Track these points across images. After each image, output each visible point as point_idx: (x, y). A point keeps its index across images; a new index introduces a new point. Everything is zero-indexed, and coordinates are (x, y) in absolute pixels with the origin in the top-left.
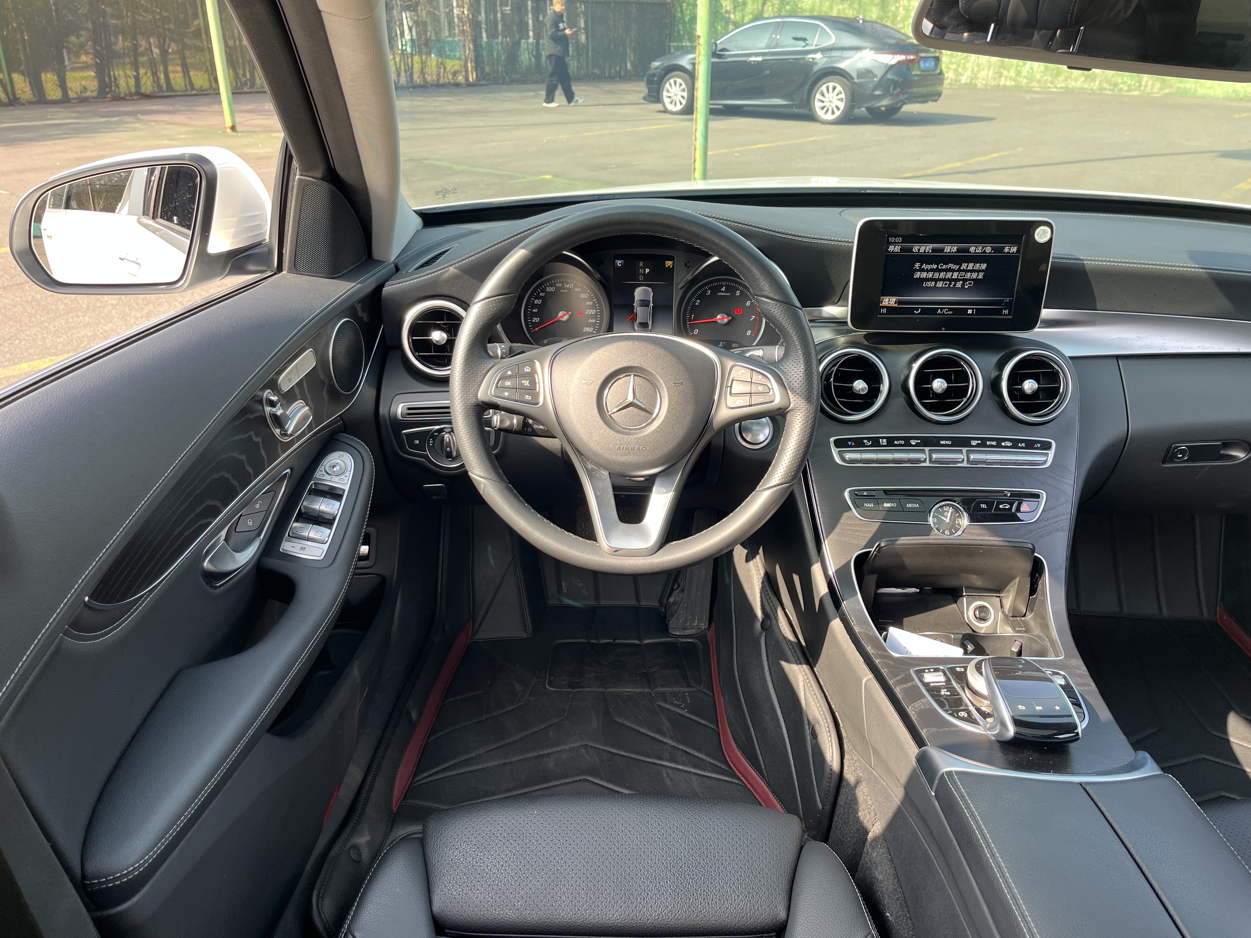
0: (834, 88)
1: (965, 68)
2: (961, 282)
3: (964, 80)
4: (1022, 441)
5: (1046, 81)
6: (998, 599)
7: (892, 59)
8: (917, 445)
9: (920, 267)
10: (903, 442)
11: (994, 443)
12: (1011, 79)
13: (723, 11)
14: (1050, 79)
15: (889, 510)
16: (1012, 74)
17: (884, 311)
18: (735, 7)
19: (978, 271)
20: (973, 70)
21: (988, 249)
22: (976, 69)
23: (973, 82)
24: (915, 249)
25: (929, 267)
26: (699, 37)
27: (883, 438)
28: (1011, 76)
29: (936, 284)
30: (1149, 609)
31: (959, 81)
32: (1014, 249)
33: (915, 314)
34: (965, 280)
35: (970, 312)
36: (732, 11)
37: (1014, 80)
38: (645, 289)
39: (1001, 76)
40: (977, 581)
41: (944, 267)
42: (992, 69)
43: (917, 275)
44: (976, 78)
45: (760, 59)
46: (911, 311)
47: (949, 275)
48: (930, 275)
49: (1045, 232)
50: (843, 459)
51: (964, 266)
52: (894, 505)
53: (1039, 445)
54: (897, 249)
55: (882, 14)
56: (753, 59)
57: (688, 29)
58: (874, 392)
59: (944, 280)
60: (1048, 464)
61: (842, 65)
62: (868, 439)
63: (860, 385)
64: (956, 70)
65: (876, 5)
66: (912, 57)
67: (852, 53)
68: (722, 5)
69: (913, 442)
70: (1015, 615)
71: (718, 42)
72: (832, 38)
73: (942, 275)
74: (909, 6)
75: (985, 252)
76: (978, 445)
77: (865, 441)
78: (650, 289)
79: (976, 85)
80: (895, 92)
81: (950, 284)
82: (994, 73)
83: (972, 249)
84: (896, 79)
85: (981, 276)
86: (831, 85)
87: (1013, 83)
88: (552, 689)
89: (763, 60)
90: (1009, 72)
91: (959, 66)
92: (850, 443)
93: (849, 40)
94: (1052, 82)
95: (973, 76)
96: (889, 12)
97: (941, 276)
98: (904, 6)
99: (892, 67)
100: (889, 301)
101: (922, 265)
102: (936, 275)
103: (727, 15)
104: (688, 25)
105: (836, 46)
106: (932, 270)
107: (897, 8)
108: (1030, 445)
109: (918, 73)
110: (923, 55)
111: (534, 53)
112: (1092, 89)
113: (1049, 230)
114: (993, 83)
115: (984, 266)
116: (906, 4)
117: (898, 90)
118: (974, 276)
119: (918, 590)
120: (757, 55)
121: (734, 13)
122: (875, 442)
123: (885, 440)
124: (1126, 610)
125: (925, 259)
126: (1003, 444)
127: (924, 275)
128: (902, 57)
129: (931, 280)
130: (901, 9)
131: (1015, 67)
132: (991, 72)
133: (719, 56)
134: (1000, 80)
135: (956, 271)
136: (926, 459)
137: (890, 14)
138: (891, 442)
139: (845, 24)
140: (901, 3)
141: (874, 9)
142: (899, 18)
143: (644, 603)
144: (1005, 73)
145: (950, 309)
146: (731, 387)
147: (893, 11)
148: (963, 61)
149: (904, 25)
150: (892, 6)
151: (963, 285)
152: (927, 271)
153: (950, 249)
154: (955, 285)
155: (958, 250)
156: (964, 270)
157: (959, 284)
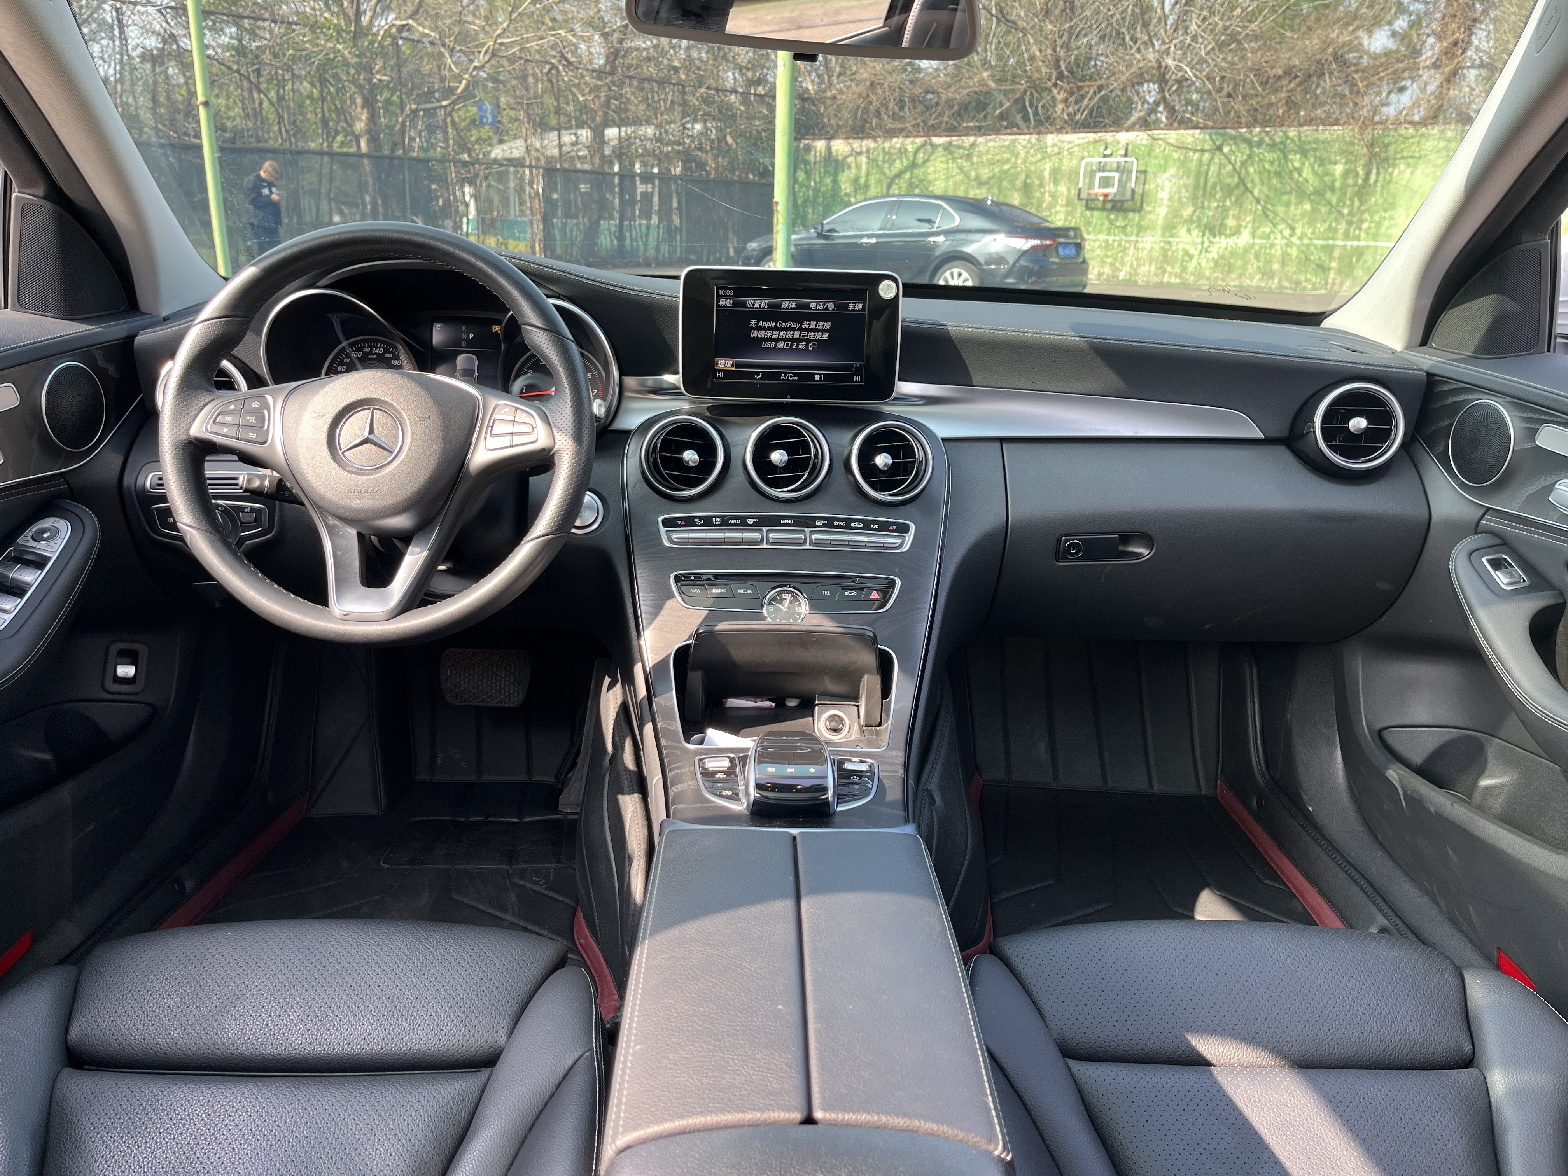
0: (960, 275)
1: (1123, 263)
2: (804, 343)
3: (1122, 275)
4: (875, 522)
5: (1217, 279)
6: (856, 708)
7: (1024, 244)
8: (754, 524)
9: (757, 324)
10: (738, 521)
11: (842, 524)
12: (1176, 275)
13: (843, 193)
14: (1221, 276)
15: (718, 597)
16: (1177, 270)
17: (721, 374)
18: (856, 190)
19: (822, 331)
20: (1132, 265)
21: (831, 306)
22: (1135, 263)
23: (1133, 278)
24: (749, 304)
25: (767, 325)
26: (777, 203)
27: (716, 517)
29: (776, 345)
30: (1137, 783)
31: (1117, 277)
32: (859, 306)
33: (755, 379)
34: (808, 341)
35: (817, 377)
36: (853, 194)
37: (1180, 277)
38: (468, 357)
39: (1164, 272)
40: (832, 687)
41: (784, 325)
42: (1154, 263)
43: (754, 334)
44: (1136, 274)
45: (873, 241)
46: (751, 375)
47: (790, 334)
48: (769, 334)
49: (889, 286)
50: (671, 540)
51: (806, 325)
52: (724, 590)
53: (895, 527)
54: (729, 303)
55: (1025, 200)
56: (865, 240)
57: (801, 212)
58: (706, 466)
59: (785, 340)
60: (906, 548)
61: (969, 249)
62: (700, 518)
63: (690, 456)
64: (1112, 265)
65: (1018, 190)
66: (1048, 242)
67: (979, 236)
68: (840, 188)
69: (750, 522)
70: (870, 723)
71: (825, 222)
72: (956, 220)
73: (782, 334)
74: (1056, 191)
75: (827, 309)
76: (824, 526)
77: (697, 520)
78: (474, 357)
79: (1136, 282)
80: (1030, 281)
81: (792, 345)
82: (1156, 268)
83: (813, 305)
84: (1031, 266)
85: (825, 337)
86: (956, 271)
87: (1178, 281)
88: (386, 866)
89: (877, 242)
90: (1173, 267)
91: (1116, 259)
92: (679, 522)
93: (975, 222)
94: (1223, 280)
95: (1132, 272)
96: (1033, 197)
97: (781, 336)
98: (1050, 191)
99: (1024, 253)
100: (725, 363)
101: (758, 322)
102: (776, 334)
103: (846, 199)
104: (801, 208)
105: (960, 228)
106: (770, 328)
107: (1043, 194)
108: (884, 527)
109: (1057, 260)
110: (1062, 240)
111: (617, 234)
112: (1270, 288)
113: (894, 285)
114: (1156, 279)
115: (828, 325)
116: (1053, 190)
117: (1034, 278)
118: (818, 336)
119: (774, 705)
120: (869, 236)
121: (855, 197)
122: (708, 521)
123: (718, 519)
124: (1110, 784)
125: (761, 315)
126: (853, 525)
127: (762, 334)
128: (1037, 242)
129: (770, 339)
130: (1047, 195)
131: (1180, 261)
132: (1153, 269)
133: (826, 238)
135: (798, 330)
136: (762, 539)
137: (1034, 201)
138: (725, 521)
139: (970, 204)
140: (1047, 189)
141: (1016, 195)
142: (1044, 205)
143: (537, 778)
144: (1169, 269)
145: (795, 374)
146: (492, 427)
148: (1120, 255)
149: (1051, 213)
150: (1036, 191)
151: (807, 346)
152: (765, 329)
153: (788, 304)
154: (797, 346)
155: (798, 306)
156: (805, 330)
157: (802, 346)
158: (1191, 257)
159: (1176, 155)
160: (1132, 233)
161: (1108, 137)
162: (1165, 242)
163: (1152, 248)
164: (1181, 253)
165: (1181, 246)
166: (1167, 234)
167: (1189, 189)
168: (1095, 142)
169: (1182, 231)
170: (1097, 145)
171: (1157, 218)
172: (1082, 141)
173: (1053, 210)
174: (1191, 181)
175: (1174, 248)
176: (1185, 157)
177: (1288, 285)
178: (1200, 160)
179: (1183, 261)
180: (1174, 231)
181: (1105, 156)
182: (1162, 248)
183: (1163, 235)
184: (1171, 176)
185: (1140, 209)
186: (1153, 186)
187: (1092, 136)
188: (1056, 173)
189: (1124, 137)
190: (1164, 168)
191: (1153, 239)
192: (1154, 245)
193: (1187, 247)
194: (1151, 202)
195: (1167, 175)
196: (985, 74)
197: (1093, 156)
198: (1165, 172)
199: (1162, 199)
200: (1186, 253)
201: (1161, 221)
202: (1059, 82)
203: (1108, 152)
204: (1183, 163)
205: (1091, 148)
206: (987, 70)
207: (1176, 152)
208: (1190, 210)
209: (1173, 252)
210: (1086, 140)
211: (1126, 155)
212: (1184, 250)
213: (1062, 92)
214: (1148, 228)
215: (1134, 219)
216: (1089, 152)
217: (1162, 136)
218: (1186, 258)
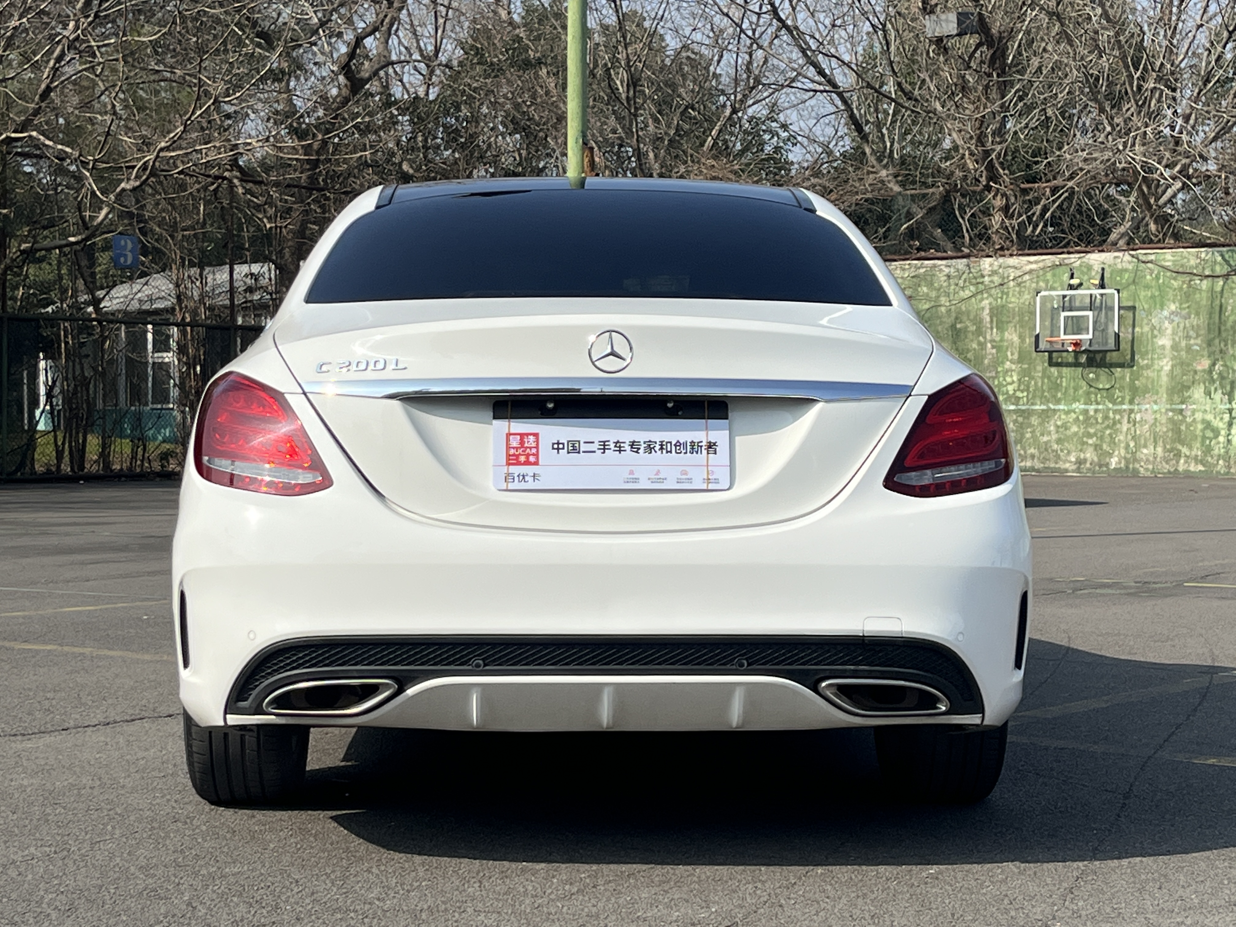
1: (1113, 442)
3: (1114, 462)
12: (1197, 461)
16: (1197, 451)
20: (1127, 446)
22: (1132, 444)
23: (1131, 466)
28: (1197, 456)
31: (1107, 465)
37: (1202, 462)
39: (1178, 455)
42: (1160, 443)
44: (1135, 460)
64: (1097, 447)
74: (1002, 340)
79: (1135, 472)
82: (1165, 449)
87: (1201, 468)
90: (1190, 448)
91: (1102, 438)
95: (1129, 456)
96: (968, 351)
98: (992, 341)
107: (982, 345)
114: (1166, 467)
116: (998, 339)
131: (1199, 439)
132: (1160, 450)
134: (1178, 462)
140: (988, 337)
142: (984, 361)
144: (1185, 450)
147: (975, 349)
148: (1108, 432)
149: (995, 372)
158: (1216, 433)
159: (1175, 284)
160: (1123, 398)
161: (1073, 259)
162: (1172, 410)
163: (1156, 419)
164: (1200, 426)
165: (1199, 416)
166: (1176, 398)
167: (1202, 332)
168: (1054, 267)
169: (1198, 393)
170: (1058, 271)
171: (1159, 376)
172: (1034, 266)
173: (1000, 369)
174: (1201, 321)
175: (1189, 420)
176: (1189, 286)
178: (1212, 290)
179: (1204, 438)
180: (1186, 394)
181: (1071, 287)
182: (1171, 420)
183: (1171, 401)
184: (1172, 313)
185: (1131, 363)
186: (1146, 329)
187: (1050, 260)
188: (997, 313)
189: (1096, 259)
190: (1159, 302)
191: (1155, 407)
192: (1158, 416)
193: (1209, 417)
194: (1147, 353)
195: (1166, 313)
196: (884, 173)
197: (1053, 289)
198: (1162, 309)
199: (1163, 347)
200: (1208, 425)
201: (1164, 379)
202: (991, 184)
203: (1075, 282)
204: (1187, 296)
205: (1049, 276)
206: (886, 167)
207: (1175, 279)
208: (1205, 363)
209: (1188, 426)
210: (1041, 265)
211: (1102, 286)
212: (1203, 421)
213: (999, 197)
214: (1146, 391)
215: (1123, 378)
216: (1047, 282)
217: (1153, 257)
218: (1209, 434)
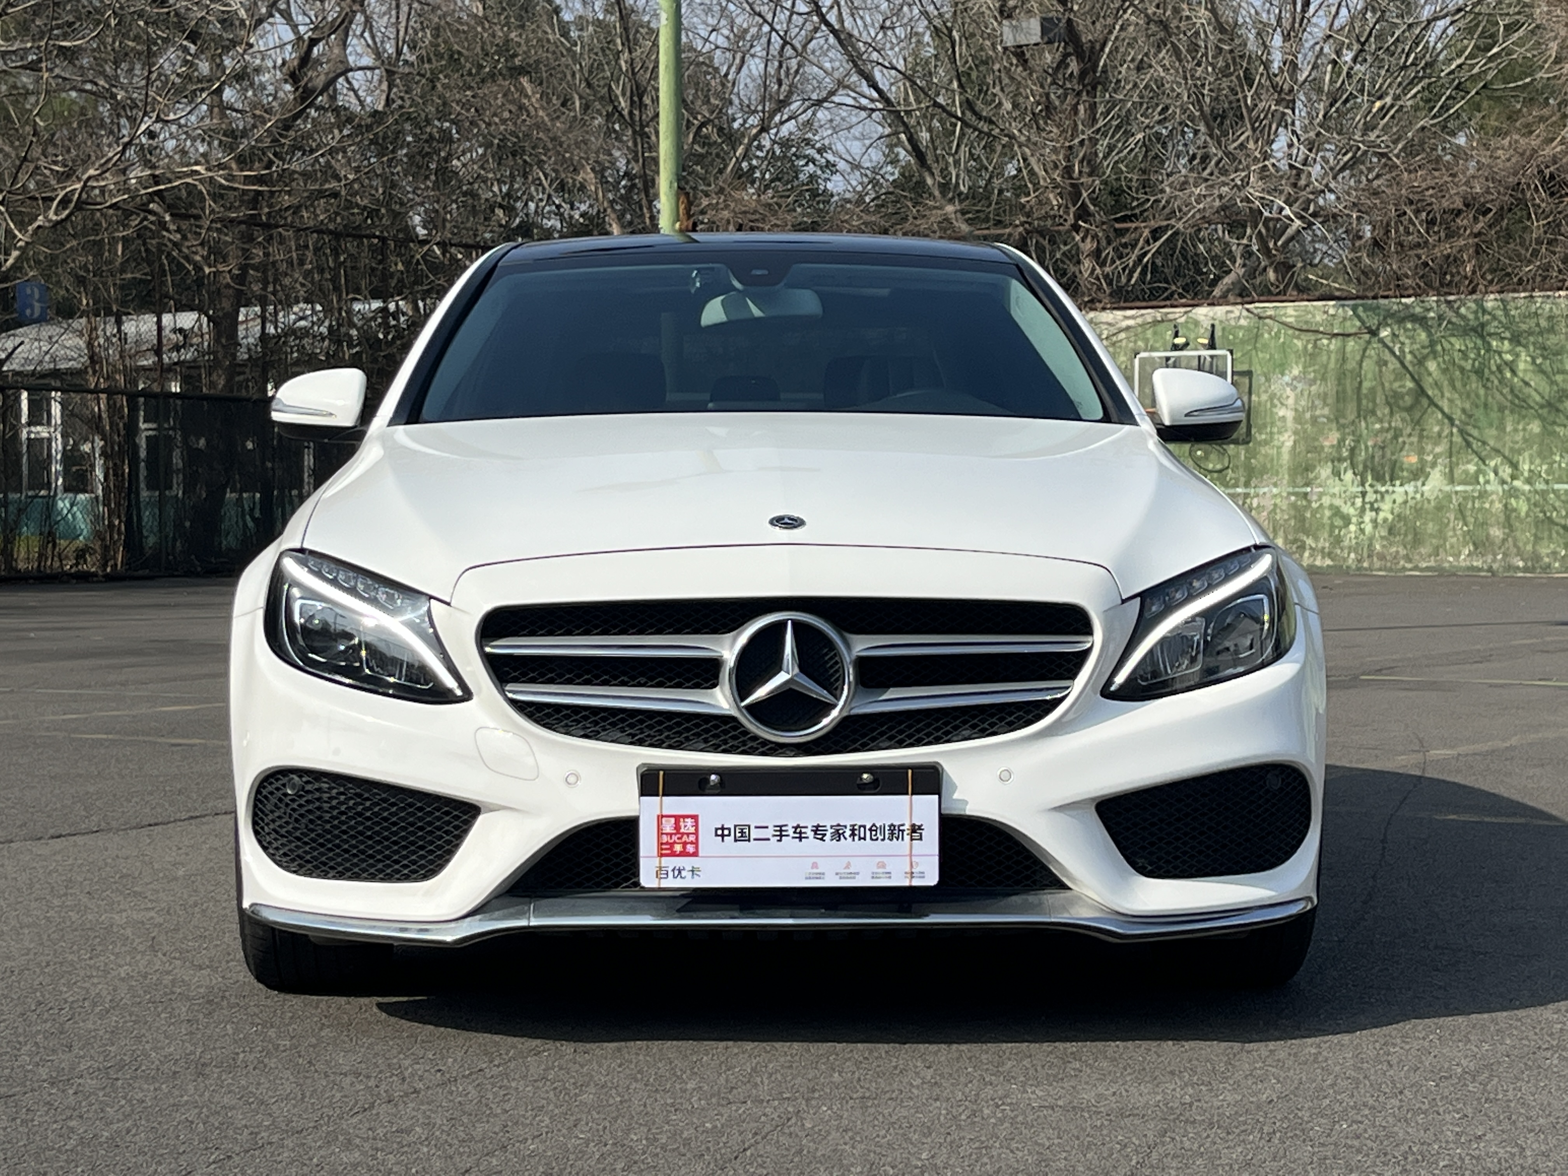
5: (1396, 556)
12: (1324, 554)
14: (1403, 552)
16: (1324, 543)
28: (1324, 548)
37: (1330, 555)
39: (1302, 547)
87: (1328, 562)
94: (1408, 559)
112: (1490, 569)
131: (1327, 528)
134: (1301, 556)
144: (1310, 542)
158: (1347, 520)
159: (1299, 344)
160: (1237, 480)
161: (1177, 314)
162: (1295, 494)
163: (1275, 505)
164: (1327, 513)
165: (1326, 501)
166: (1299, 480)
167: (1329, 401)
168: (1156, 323)
169: (1325, 471)
170: (1160, 328)
171: (1279, 454)
172: (1131, 322)
174: (1331, 387)
175: (1314, 505)
176: (1315, 346)
177: (1521, 564)
178: (1343, 350)
179: (1332, 527)
180: (1311, 476)
181: (1176, 347)
182: (1294, 506)
183: (1293, 483)
184: (1295, 378)
185: (1247, 439)
186: (1264, 397)
187: (1150, 314)
189: (1203, 313)
190: (1280, 366)
191: (1275, 491)
192: (1278, 501)
193: (1338, 502)
194: (1265, 426)
195: (1287, 379)
196: (950, 208)
197: (1153, 349)
198: (1283, 374)
199: (1283, 419)
200: (1336, 512)
201: (1286, 457)
202: (1080, 223)
203: (1180, 341)
204: (1312, 356)
205: (1149, 333)
206: (951, 201)
207: (1298, 338)
208: (1333, 437)
209: (1314, 512)
210: (1139, 321)
211: (1212, 346)
212: (1331, 507)
213: (1089, 239)
214: (1264, 471)
215: (1237, 455)
216: (1146, 341)
217: (1270, 313)
218: (1338, 522)
